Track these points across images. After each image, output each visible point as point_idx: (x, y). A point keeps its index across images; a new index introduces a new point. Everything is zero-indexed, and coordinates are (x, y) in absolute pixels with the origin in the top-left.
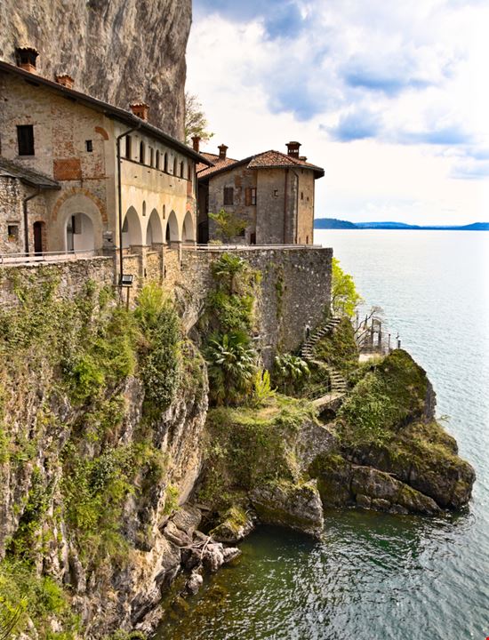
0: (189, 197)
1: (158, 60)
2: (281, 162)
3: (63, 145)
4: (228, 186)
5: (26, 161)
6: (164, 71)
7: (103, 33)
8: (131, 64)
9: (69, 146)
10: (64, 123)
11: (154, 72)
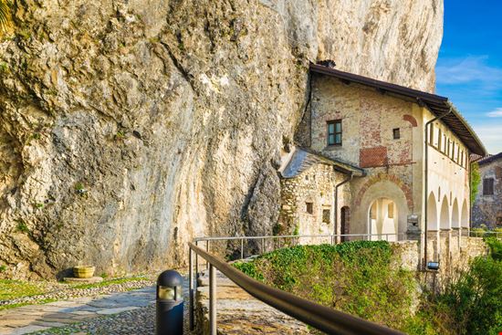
0: (466, 185)
3: (370, 135)
4: (488, 177)
5: (333, 152)
9: (377, 136)
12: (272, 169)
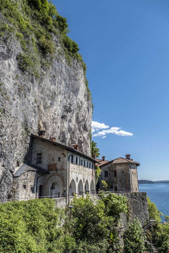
0: (92, 175)
1: (82, 131)
2: (124, 161)
3: (51, 159)
4: (106, 170)
5: (39, 165)
6: (84, 134)
7: (65, 125)
8: (73, 133)
9: (53, 160)
10: (52, 152)
11: (81, 135)
12: (10, 173)
